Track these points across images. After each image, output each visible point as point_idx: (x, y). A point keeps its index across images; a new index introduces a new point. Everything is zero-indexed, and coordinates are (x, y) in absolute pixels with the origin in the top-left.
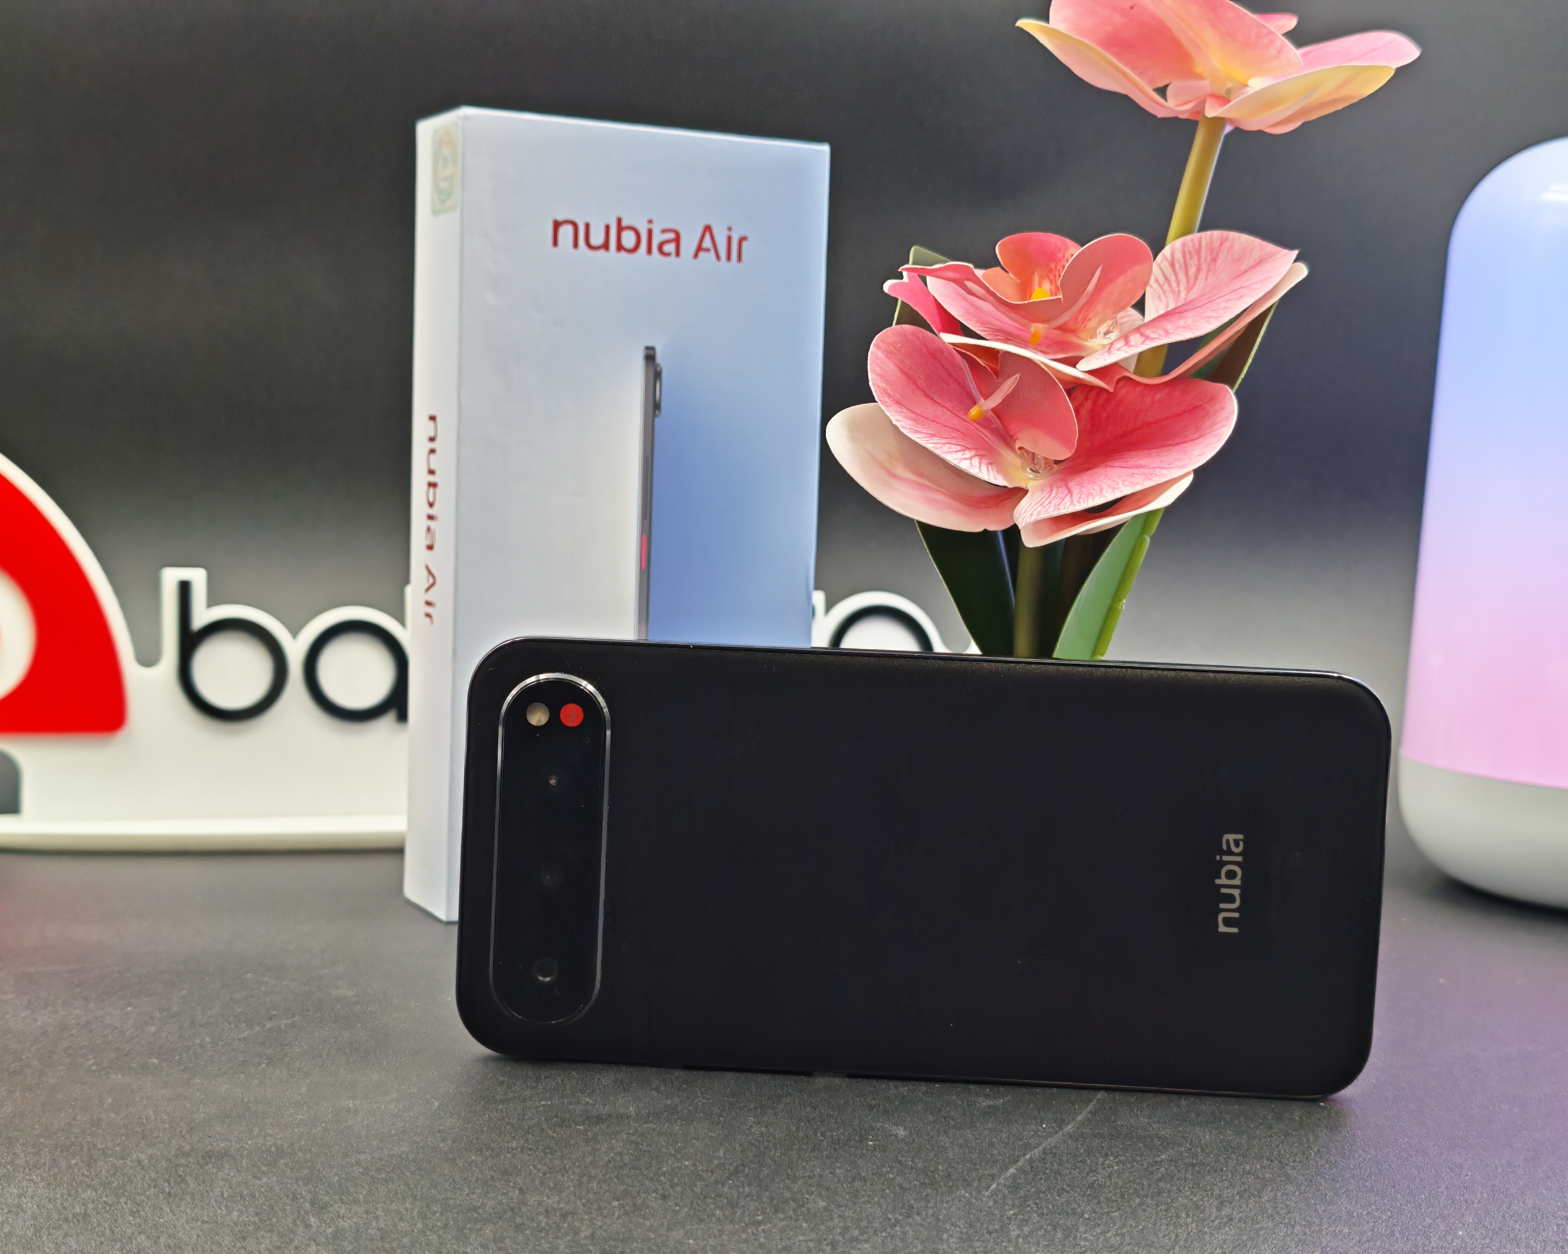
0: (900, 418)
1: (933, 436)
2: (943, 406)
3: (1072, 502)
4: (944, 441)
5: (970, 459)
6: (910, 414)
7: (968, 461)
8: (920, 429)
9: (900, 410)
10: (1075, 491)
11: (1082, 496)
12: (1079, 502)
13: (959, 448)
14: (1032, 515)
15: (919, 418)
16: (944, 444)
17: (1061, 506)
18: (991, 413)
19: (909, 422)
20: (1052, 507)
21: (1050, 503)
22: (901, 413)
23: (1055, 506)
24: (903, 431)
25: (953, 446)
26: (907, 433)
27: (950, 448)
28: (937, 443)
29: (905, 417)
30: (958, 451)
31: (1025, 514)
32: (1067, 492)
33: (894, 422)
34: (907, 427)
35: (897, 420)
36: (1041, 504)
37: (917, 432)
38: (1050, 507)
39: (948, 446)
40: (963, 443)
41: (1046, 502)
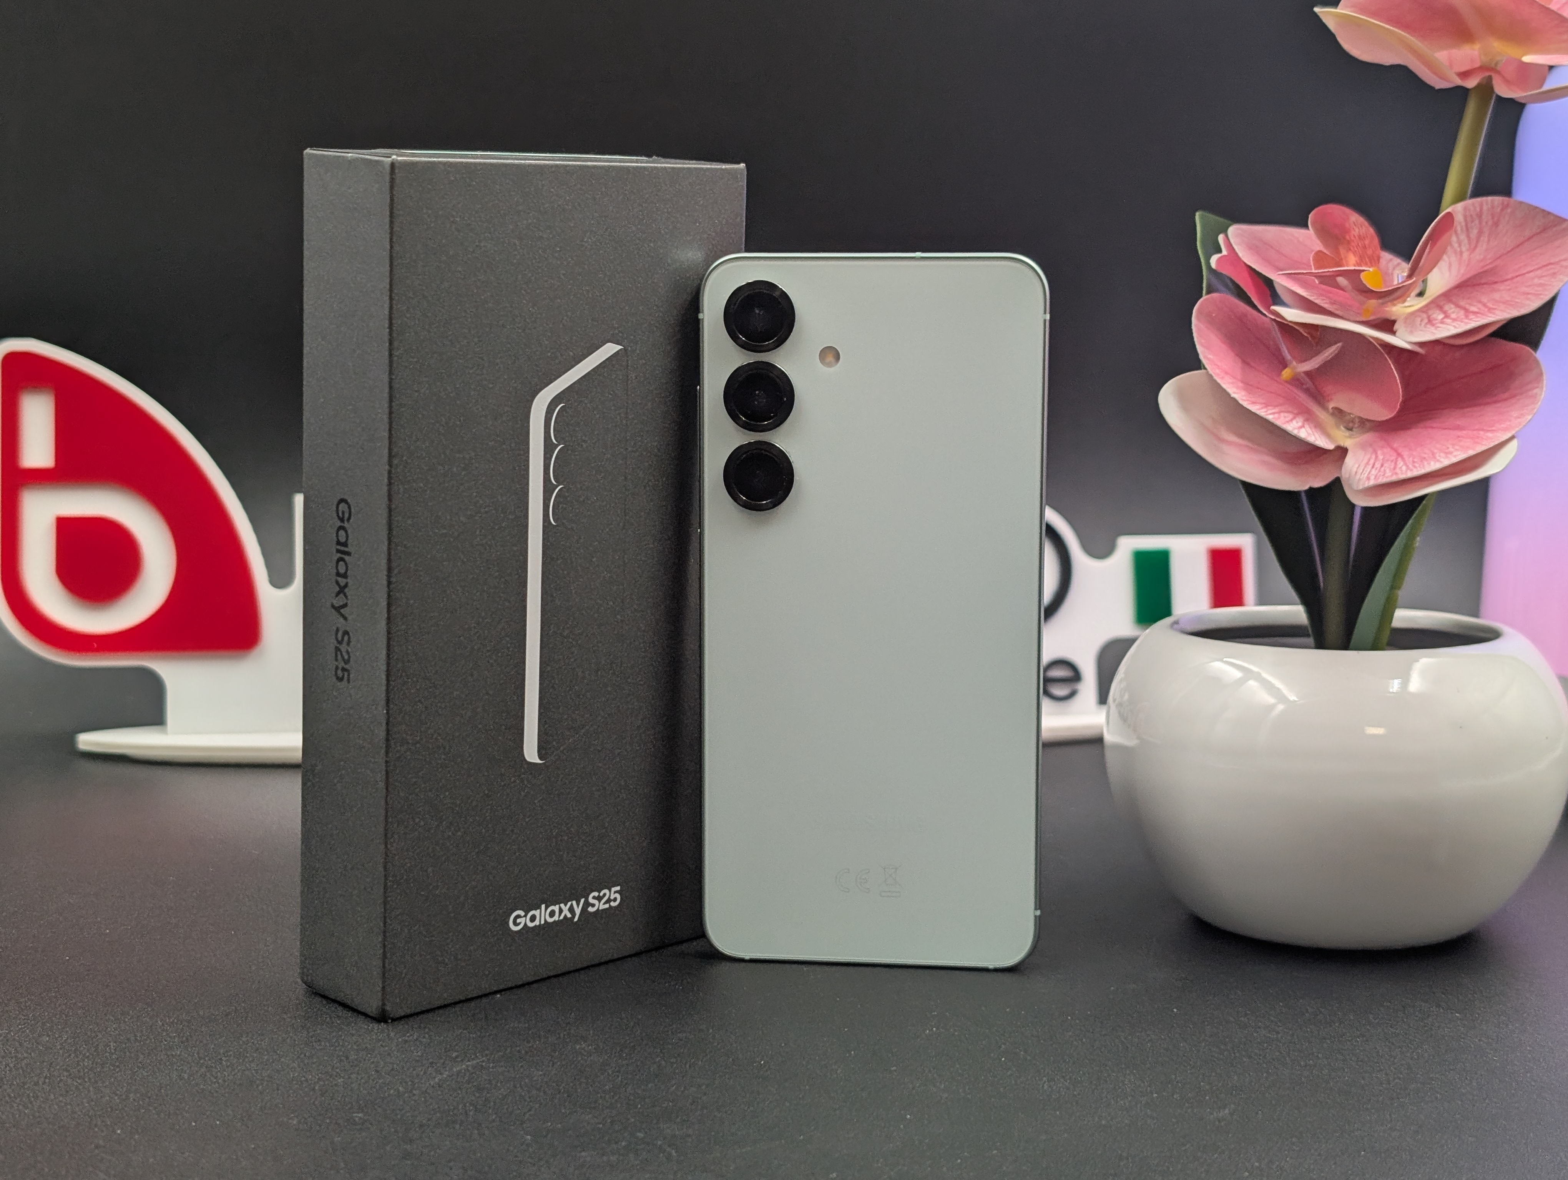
0: (1235, 390)
1: (1266, 405)
2: (1259, 370)
3: (1407, 467)
6: (1242, 386)
7: (1303, 430)
8: (1253, 399)
9: (1230, 380)
10: (1405, 454)
11: (1414, 457)
12: (1415, 466)
13: (1291, 416)
14: (1368, 478)
15: (1248, 388)
16: (1279, 413)
17: (1398, 470)
18: (1303, 375)
19: (1244, 394)
20: (1388, 471)
21: (1382, 466)
22: (1232, 383)
23: (1390, 470)
24: (1241, 402)
25: (1286, 414)
26: (1245, 404)
27: (1285, 417)
28: (1273, 413)
29: (1238, 388)
30: (1291, 420)
31: (1358, 477)
32: (1395, 454)
33: (1233, 395)
34: (1244, 398)
35: (1234, 393)
36: (1373, 467)
37: (1254, 403)
38: (1385, 471)
39: (1282, 414)
40: (1290, 409)
41: (1378, 465)
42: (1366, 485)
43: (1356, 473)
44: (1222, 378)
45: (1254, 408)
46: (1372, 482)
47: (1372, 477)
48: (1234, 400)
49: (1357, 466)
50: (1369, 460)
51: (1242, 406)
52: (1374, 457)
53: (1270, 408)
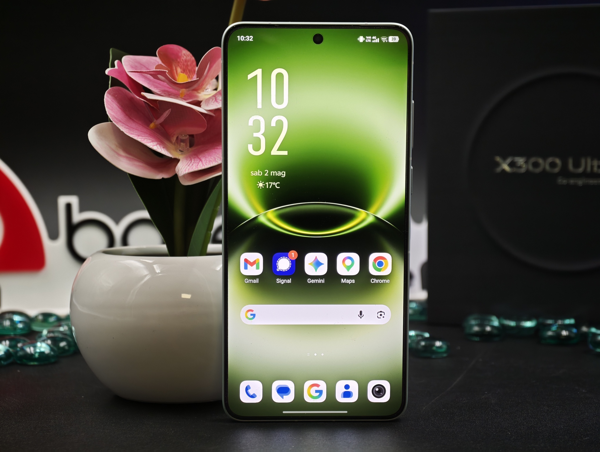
0: (123, 128)
1: (139, 136)
2: (138, 123)
3: (203, 165)
4: (144, 138)
5: (156, 145)
6: (127, 127)
7: (156, 146)
8: (132, 133)
9: (122, 124)
10: (203, 160)
11: (207, 162)
12: (206, 164)
13: (151, 141)
14: (185, 170)
15: (130, 128)
16: (144, 139)
17: (199, 166)
18: (159, 125)
19: (127, 130)
20: (194, 167)
21: (193, 165)
22: (123, 126)
23: (195, 166)
24: (125, 133)
25: (148, 140)
26: (127, 134)
27: (147, 141)
28: (141, 139)
29: (125, 128)
30: (150, 142)
31: (182, 170)
32: (199, 160)
33: (122, 130)
34: (127, 132)
35: (122, 129)
36: (189, 166)
37: (132, 134)
38: (193, 167)
39: (146, 140)
40: (151, 139)
41: (191, 165)
42: (184, 173)
43: (181, 169)
44: (117, 123)
45: (131, 136)
46: (187, 172)
47: (187, 170)
48: (122, 132)
49: (182, 166)
50: (188, 163)
51: (126, 134)
52: (190, 162)
53: (140, 137)
